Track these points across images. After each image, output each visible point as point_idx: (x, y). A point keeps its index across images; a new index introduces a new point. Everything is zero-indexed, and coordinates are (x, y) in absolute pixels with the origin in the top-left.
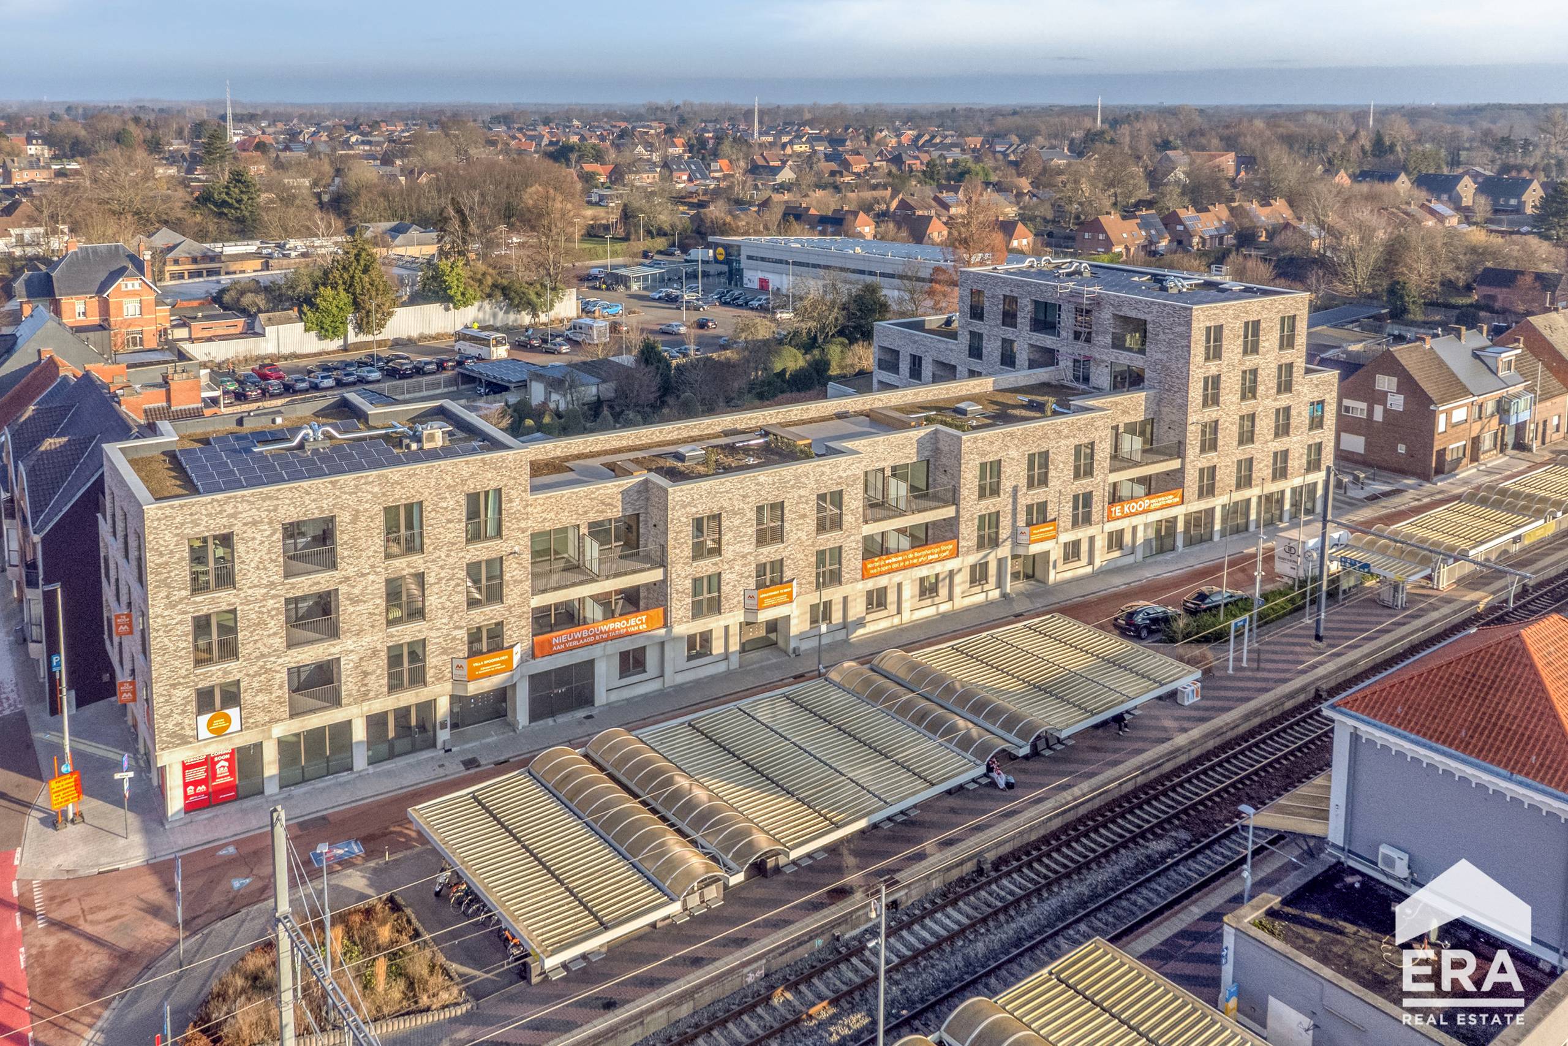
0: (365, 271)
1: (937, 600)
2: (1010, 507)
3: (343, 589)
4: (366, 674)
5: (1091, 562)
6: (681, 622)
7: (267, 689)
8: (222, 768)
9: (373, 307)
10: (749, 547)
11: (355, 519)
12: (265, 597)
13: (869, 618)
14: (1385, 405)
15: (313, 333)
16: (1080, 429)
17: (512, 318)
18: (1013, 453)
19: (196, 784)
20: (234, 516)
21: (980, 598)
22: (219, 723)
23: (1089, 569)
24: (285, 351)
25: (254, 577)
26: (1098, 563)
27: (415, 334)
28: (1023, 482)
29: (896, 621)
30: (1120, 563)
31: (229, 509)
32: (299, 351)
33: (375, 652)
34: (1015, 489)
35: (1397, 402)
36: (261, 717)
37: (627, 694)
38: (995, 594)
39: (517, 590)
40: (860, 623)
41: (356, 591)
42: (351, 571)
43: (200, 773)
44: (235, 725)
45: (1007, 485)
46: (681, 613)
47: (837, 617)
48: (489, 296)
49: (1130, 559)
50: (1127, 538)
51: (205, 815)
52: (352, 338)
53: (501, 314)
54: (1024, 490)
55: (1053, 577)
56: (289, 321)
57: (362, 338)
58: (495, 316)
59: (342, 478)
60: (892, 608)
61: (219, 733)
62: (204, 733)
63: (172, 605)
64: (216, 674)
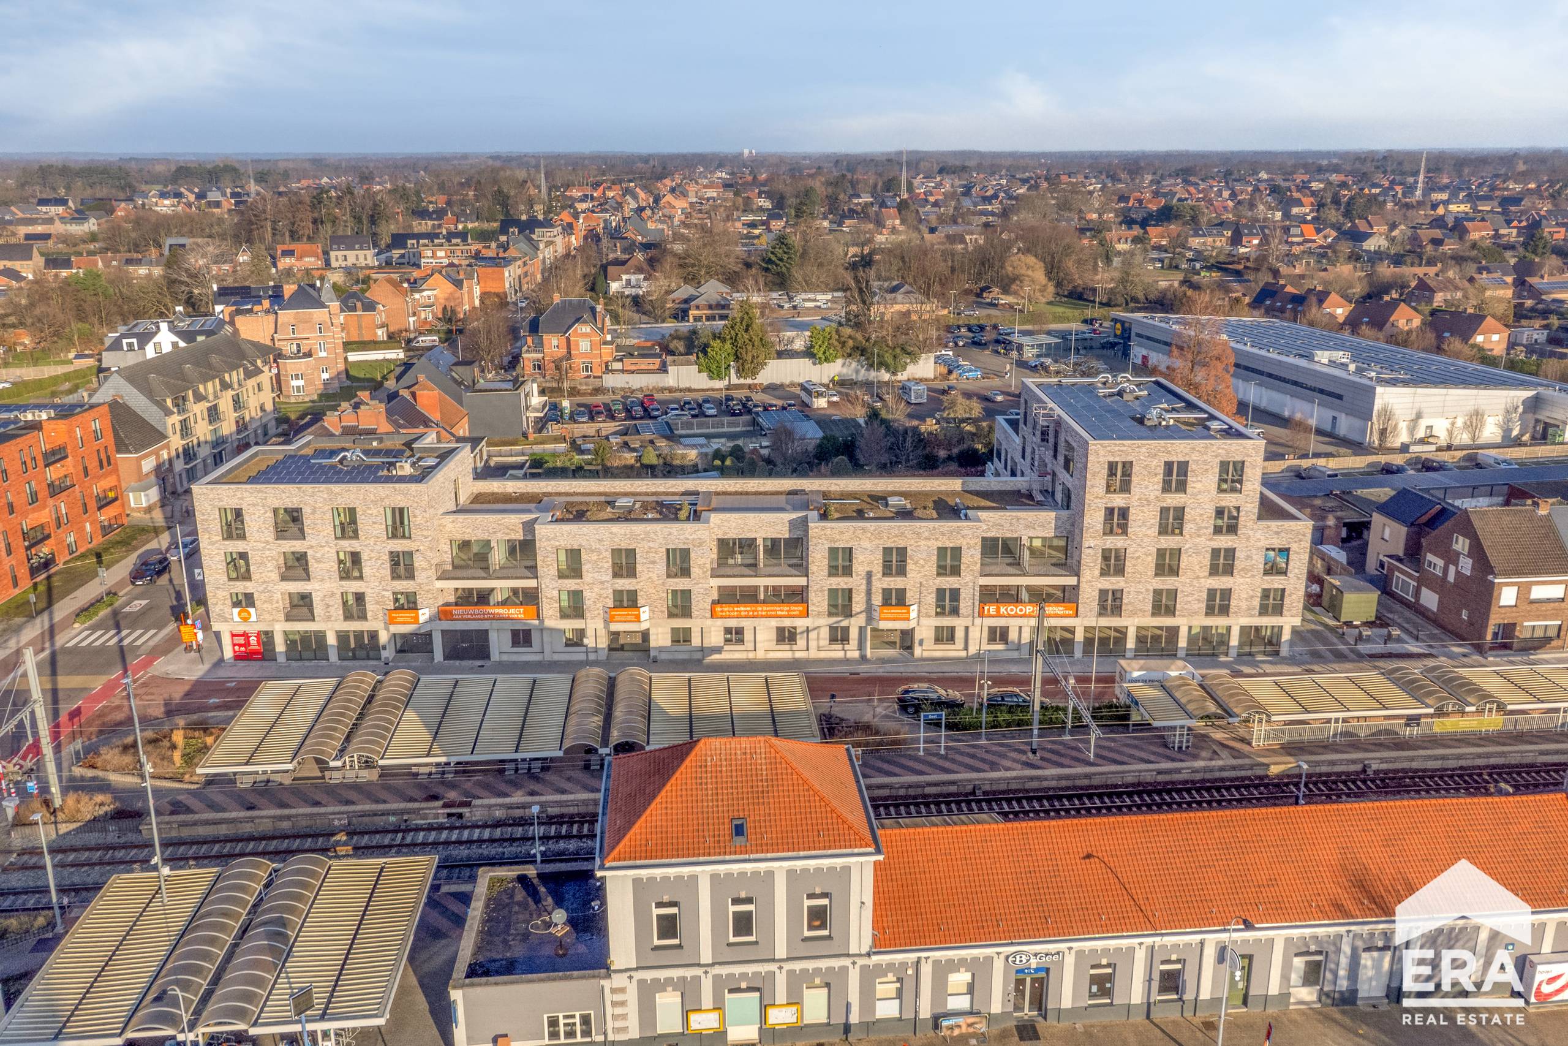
0: (746, 330)
1: (795, 647)
2: (864, 587)
3: (310, 553)
4: (328, 606)
5: (966, 648)
6: (550, 618)
7: (269, 601)
8: (253, 640)
9: (749, 358)
10: (607, 576)
11: (314, 512)
12: (264, 548)
13: (726, 648)
14: (1457, 565)
15: (705, 374)
16: (943, 534)
17: (873, 375)
18: (866, 544)
19: (240, 645)
20: (242, 499)
21: (840, 655)
22: (244, 615)
23: (963, 654)
24: (683, 385)
25: (256, 536)
26: (973, 650)
27: (787, 382)
28: (878, 568)
29: (751, 655)
30: (1001, 656)
31: (239, 495)
32: (694, 386)
33: (333, 594)
34: (869, 575)
35: (1466, 565)
36: (267, 617)
37: (514, 658)
38: (856, 654)
39: (424, 574)
40: (718, 650)
41: (318, 555)
42: (314, 543)
43: (241, 640)
44: (253, 618)
45: (859, 568)
46: (551, 612)
47: (696, 641)
48: (850, 355)
49: (1015, 655)
50: (1013, 636)
51: (242, 664)
52: (735, 380)
53: (863, 371)
54: (880, 575)
55: (918, 652)
56: (689, 363)
57: (742, 381)
58: (857, 372)
59: (304, 486)
60: (750, 646)
61: (245, 620)
62: (237, 618)
63: (213, 544)
64: (241, 587)
